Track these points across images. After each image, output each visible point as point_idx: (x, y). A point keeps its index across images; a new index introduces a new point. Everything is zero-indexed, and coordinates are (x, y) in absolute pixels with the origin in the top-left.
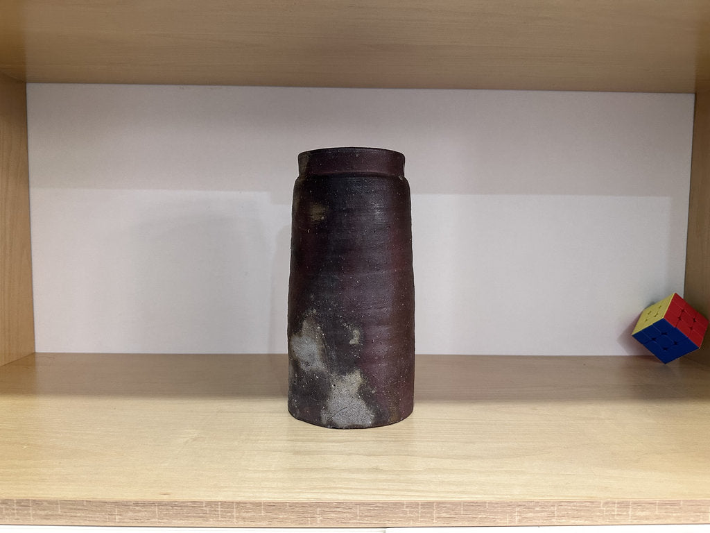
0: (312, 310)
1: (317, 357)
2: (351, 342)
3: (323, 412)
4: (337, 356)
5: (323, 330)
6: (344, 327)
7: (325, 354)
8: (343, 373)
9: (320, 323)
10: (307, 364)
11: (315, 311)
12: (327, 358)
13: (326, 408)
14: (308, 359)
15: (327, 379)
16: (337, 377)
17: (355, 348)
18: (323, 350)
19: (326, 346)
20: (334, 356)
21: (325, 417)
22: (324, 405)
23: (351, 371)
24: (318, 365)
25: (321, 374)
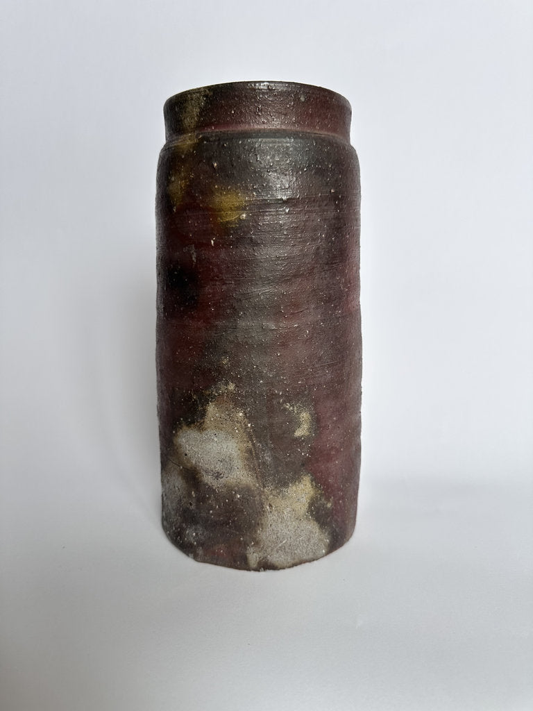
0: (227, 384)
1: (238, 463)
2: (298, 433)
3: (252, 550)
4: (275, 458)
5: (249, 417)
6: (285, 410)
7: (251, 456)
8: (283, 483)
9: (243, 405)
10: (218, 475)
11: (232, 387)
12: (256, 462)
13: (257, 543)
14: (219, 467)
15: (257, 498)
16: (274, 492)
17: (303, 441)
18: (249, 451)
19: (254, 445)
20: (268, 459)
21: (254, 557)
22: (254, 539)
23: (296, 478)
24: (240, 476)
25: (247, 491)
